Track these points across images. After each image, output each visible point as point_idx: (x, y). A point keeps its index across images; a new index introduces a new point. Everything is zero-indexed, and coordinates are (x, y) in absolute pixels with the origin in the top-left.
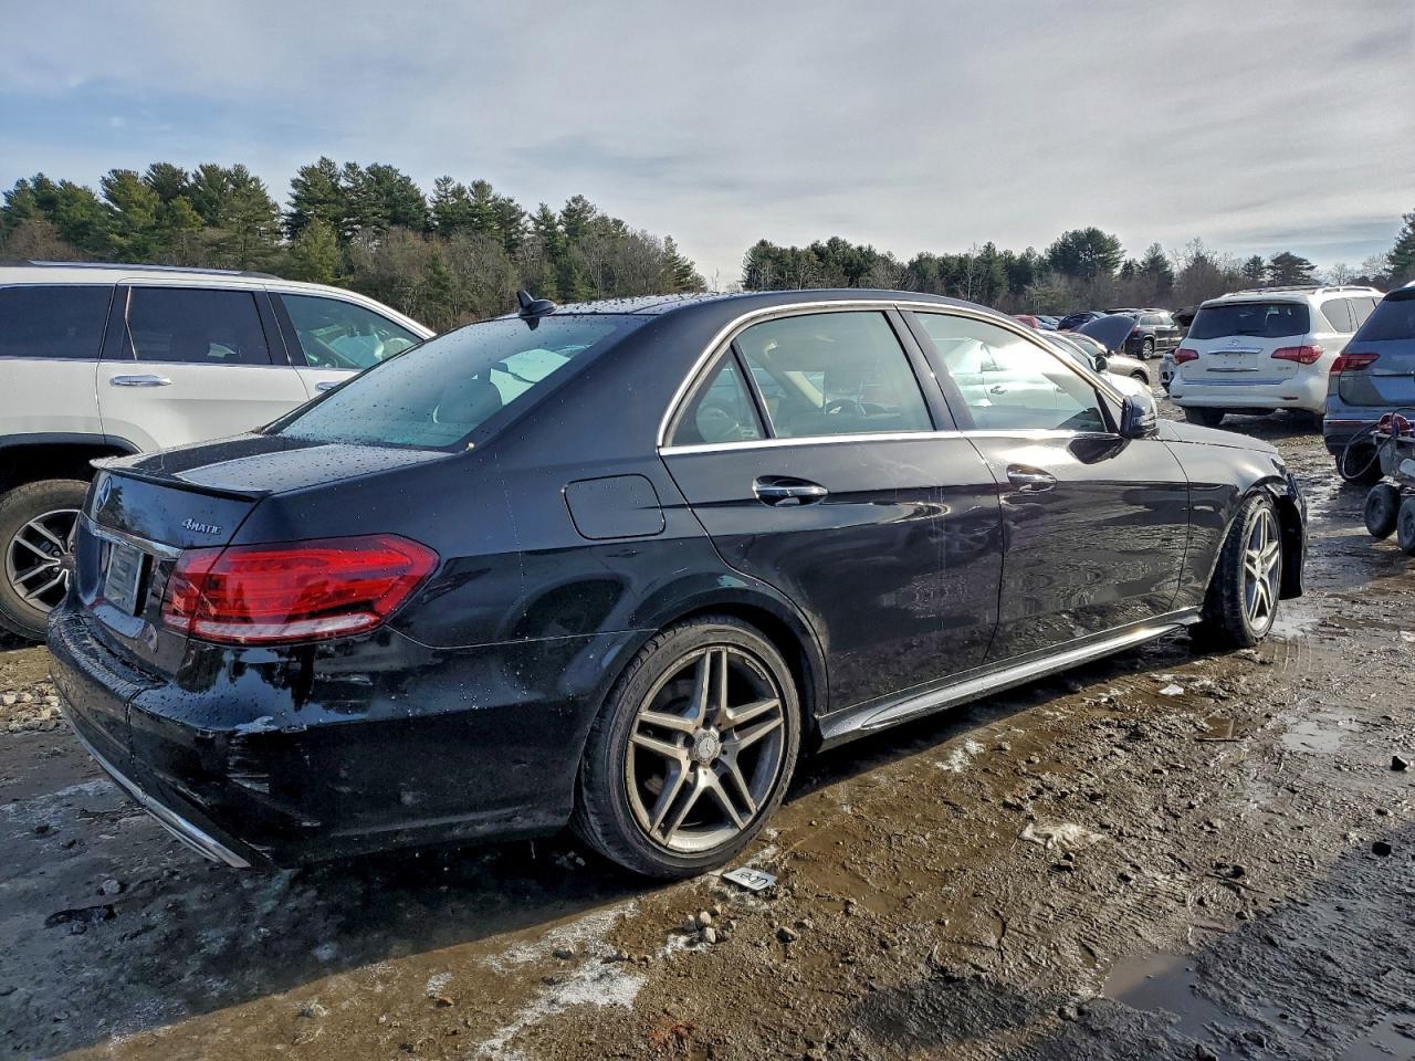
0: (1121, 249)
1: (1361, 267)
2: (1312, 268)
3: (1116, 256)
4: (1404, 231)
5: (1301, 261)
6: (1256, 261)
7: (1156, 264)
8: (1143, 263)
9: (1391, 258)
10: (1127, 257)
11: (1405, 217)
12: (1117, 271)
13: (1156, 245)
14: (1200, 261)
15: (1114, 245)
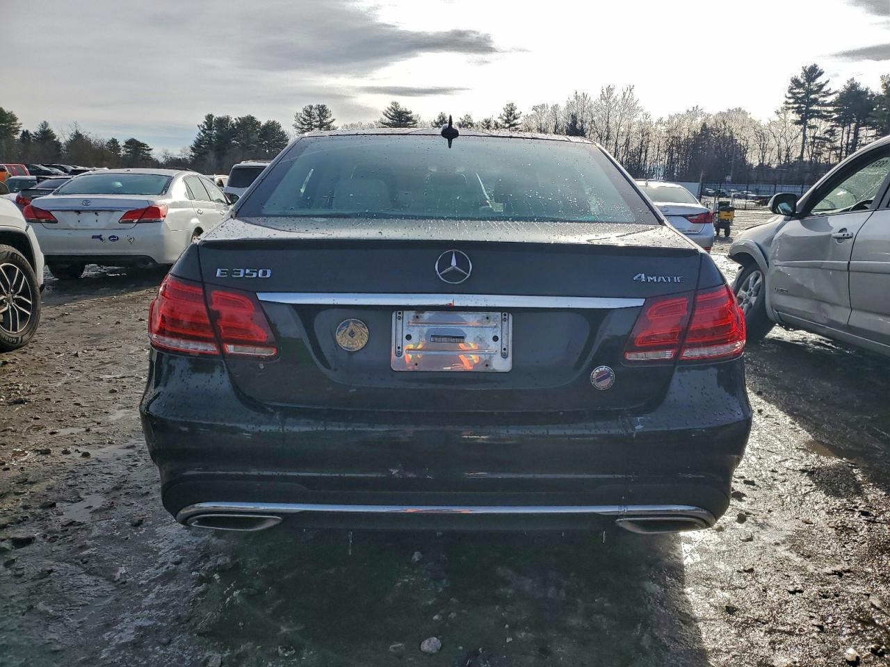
0: (18, 122)
1: (179, 153)
2: (151, 149)
3: (16, 126)
4: (200, 134)
5: (143, 145)
6: (114, 141)
7: (46, 135)
8: (35, 133)
9: (193, 149)
10: (23, 128)
11: (199, 126)
12: (18, 137)
13: (45, 123)
14: (78, 136)
15: (13, 119)
